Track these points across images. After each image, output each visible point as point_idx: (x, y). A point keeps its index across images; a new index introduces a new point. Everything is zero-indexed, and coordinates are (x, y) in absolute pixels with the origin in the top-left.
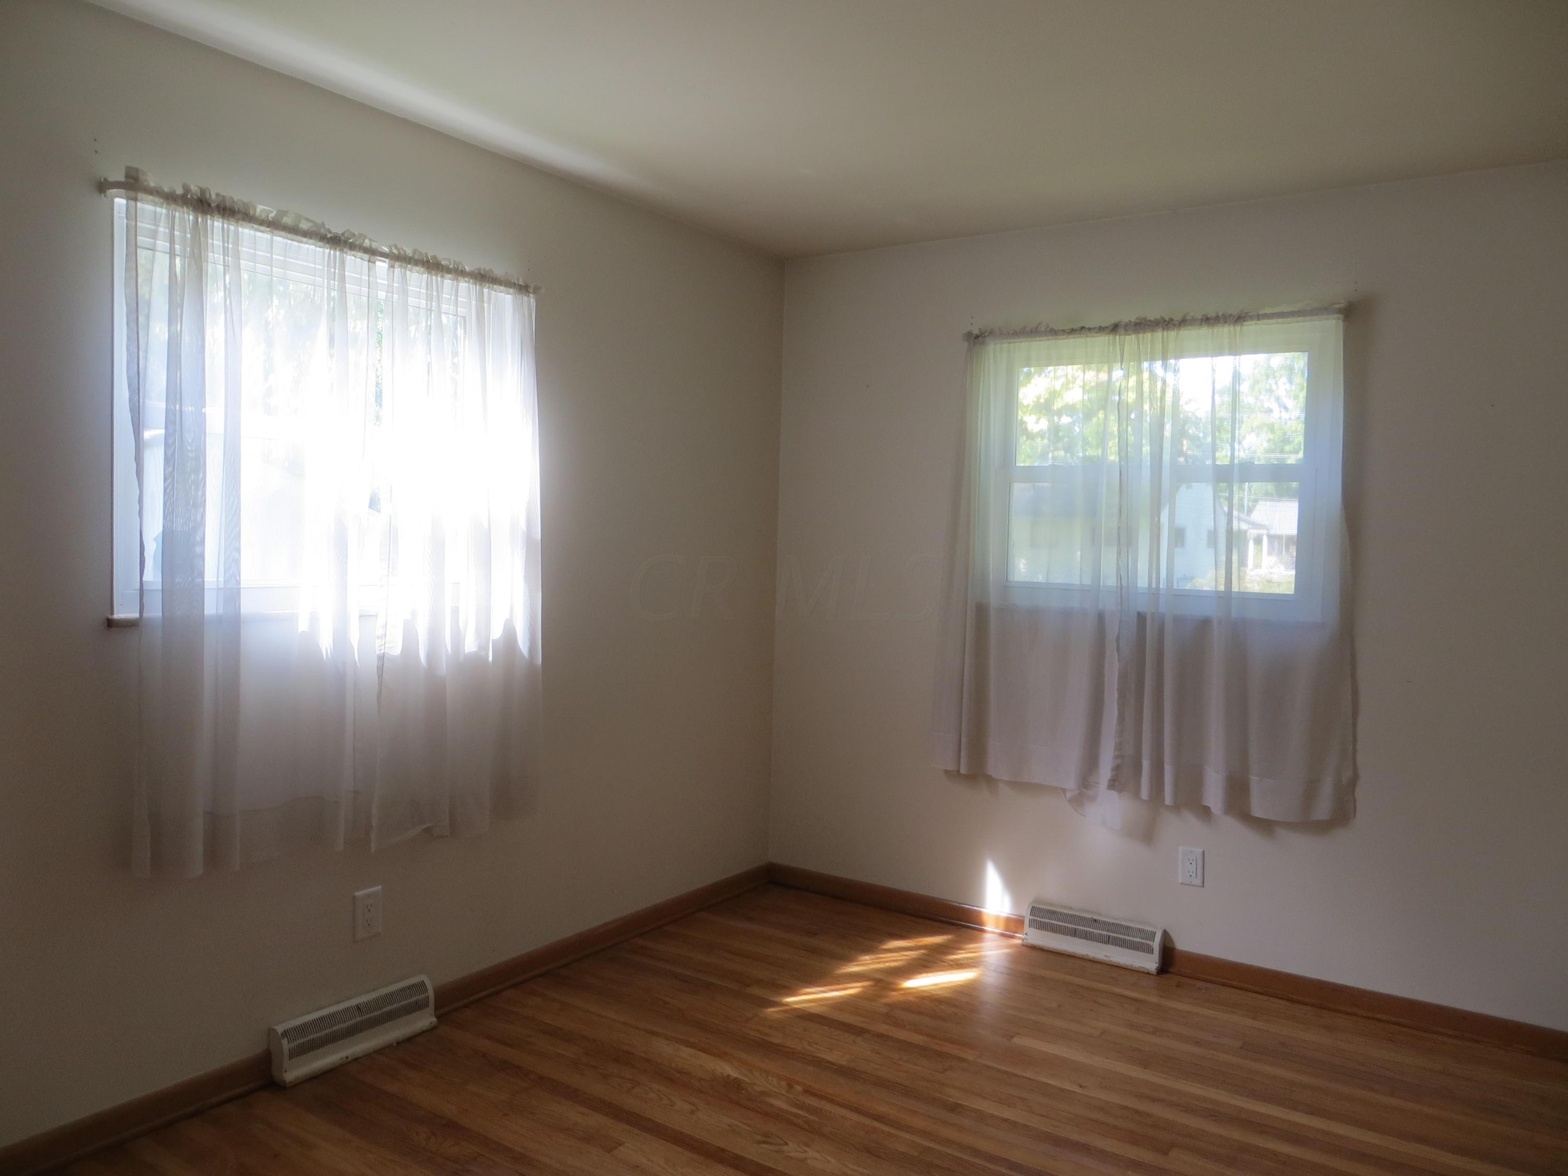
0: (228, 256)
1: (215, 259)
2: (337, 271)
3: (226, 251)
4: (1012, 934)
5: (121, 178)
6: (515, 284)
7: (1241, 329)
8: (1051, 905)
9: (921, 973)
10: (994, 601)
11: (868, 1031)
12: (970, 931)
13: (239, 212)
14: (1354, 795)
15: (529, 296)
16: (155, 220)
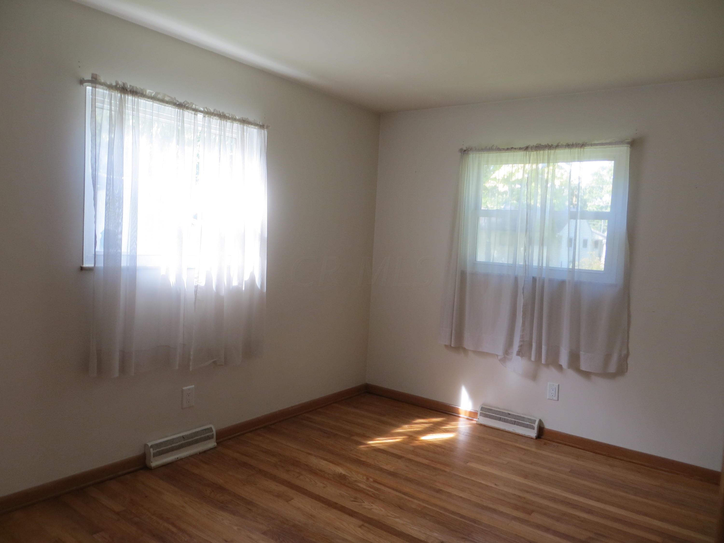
0: (134, 111)
1: (128, 112)
2: (181, 118)
3: (133, 109)
4: (472, 419)
5: (90, 78)
6: (258, 124)
7: (583, 150)
8: (490, 406)
9: (430, 434)
10: (469, 270)
11: (404, 457)
12: (453, 416)
13: (139, 93)
14: (627, 362)
15: (264, 130)
16: (104, 97)
